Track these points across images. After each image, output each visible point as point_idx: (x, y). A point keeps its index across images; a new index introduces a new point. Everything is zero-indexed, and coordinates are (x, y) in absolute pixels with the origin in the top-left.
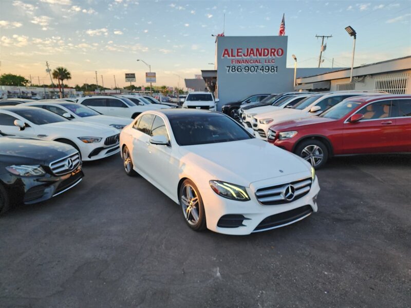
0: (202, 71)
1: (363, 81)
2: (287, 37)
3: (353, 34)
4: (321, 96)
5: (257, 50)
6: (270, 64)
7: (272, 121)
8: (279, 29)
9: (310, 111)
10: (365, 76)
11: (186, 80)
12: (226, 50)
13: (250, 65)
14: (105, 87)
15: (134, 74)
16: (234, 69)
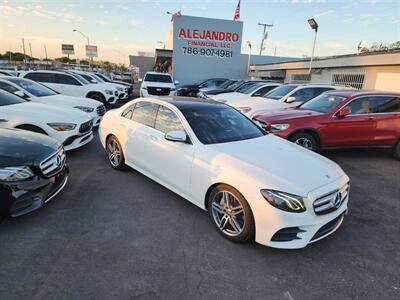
0: (157, 50)
1: (320, 73)
2: (242, 23)
3: (315, 27)
4: (295, 87)
5: (214, 33)
6: (225, 49)
7: (250, 109)
8: (234, 14)
9: (285, 101)
10: (323, 68)
11: (130, 57)
12: (182, 30)
13: (206, 48)
14: (34, 56)
15: (72, 46)
16: (190, 50)
